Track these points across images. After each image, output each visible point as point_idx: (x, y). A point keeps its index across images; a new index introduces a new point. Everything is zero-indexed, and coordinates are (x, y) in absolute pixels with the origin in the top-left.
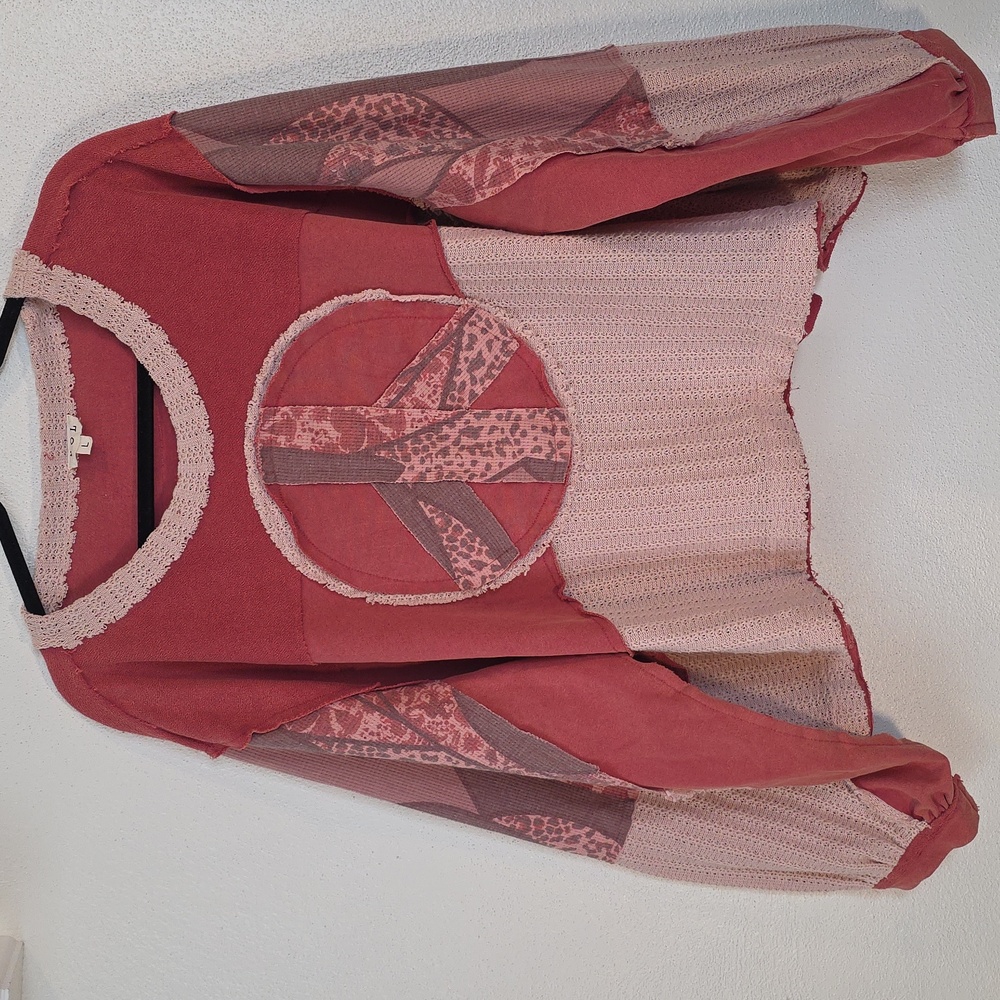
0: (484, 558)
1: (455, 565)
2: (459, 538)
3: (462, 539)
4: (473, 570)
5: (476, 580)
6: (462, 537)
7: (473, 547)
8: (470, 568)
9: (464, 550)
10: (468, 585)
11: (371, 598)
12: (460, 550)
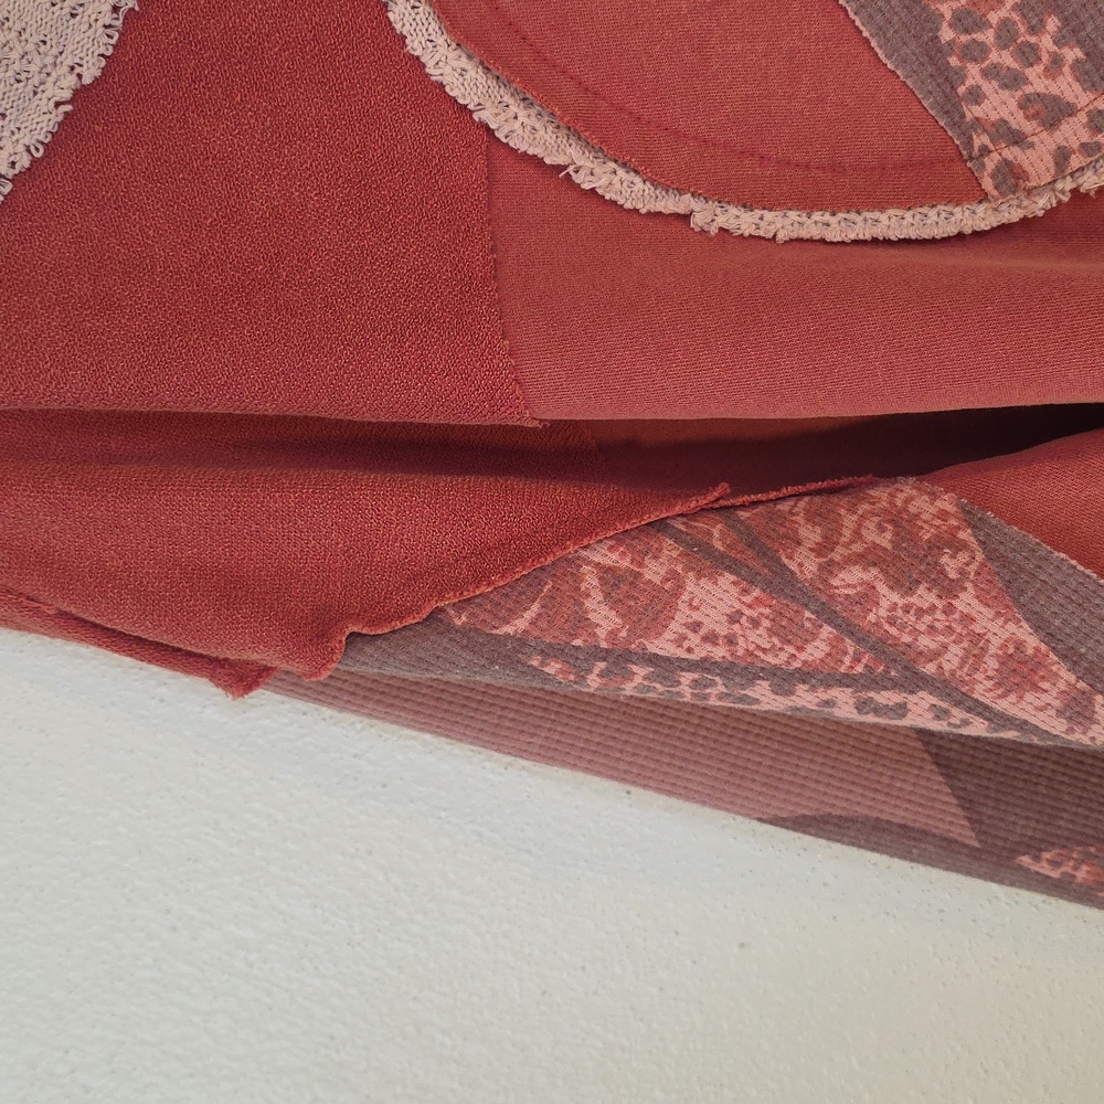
0: (1067, 87)
1: (973, 112)
2: (994, 18)
3: (1005, 24)
4: (1028, 127)
5: (1036, 161)
6: (1003, 13)
7: (1034, 48)
8: (1018, 121)
9: (1007, 59)
10: (1012, 178)
11: (709, 215)
12: (994, 57)
